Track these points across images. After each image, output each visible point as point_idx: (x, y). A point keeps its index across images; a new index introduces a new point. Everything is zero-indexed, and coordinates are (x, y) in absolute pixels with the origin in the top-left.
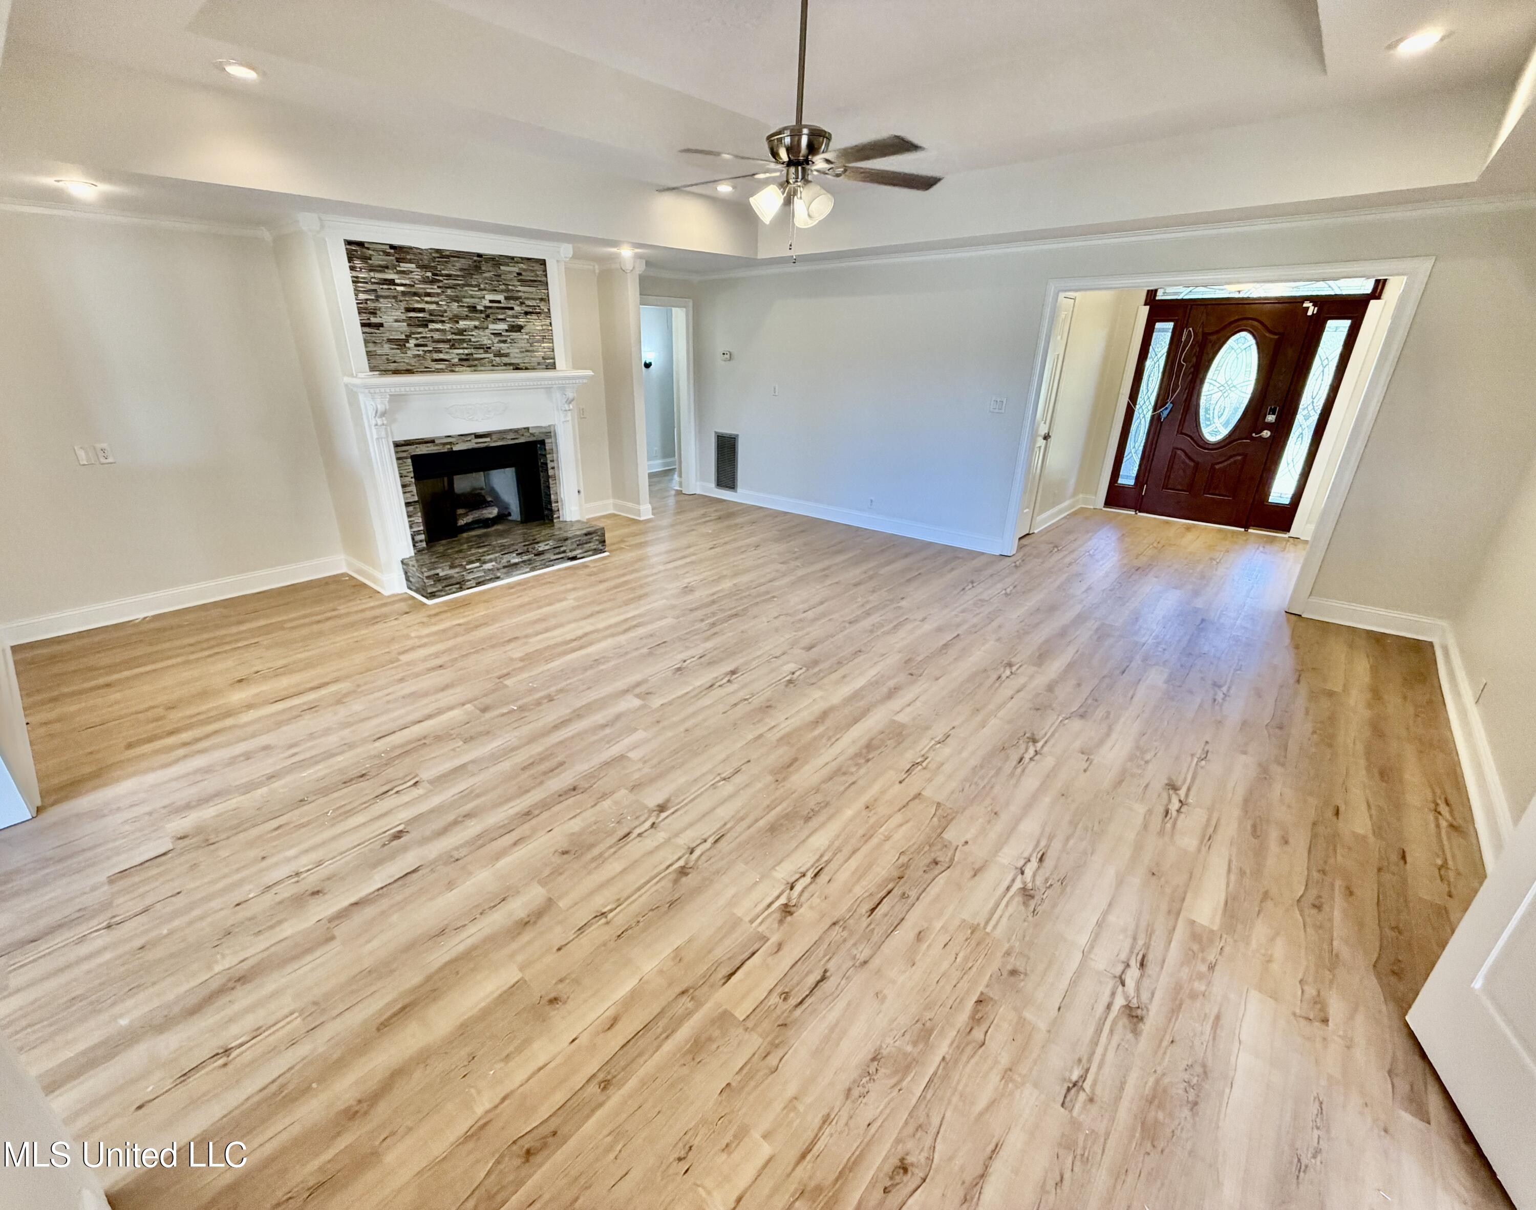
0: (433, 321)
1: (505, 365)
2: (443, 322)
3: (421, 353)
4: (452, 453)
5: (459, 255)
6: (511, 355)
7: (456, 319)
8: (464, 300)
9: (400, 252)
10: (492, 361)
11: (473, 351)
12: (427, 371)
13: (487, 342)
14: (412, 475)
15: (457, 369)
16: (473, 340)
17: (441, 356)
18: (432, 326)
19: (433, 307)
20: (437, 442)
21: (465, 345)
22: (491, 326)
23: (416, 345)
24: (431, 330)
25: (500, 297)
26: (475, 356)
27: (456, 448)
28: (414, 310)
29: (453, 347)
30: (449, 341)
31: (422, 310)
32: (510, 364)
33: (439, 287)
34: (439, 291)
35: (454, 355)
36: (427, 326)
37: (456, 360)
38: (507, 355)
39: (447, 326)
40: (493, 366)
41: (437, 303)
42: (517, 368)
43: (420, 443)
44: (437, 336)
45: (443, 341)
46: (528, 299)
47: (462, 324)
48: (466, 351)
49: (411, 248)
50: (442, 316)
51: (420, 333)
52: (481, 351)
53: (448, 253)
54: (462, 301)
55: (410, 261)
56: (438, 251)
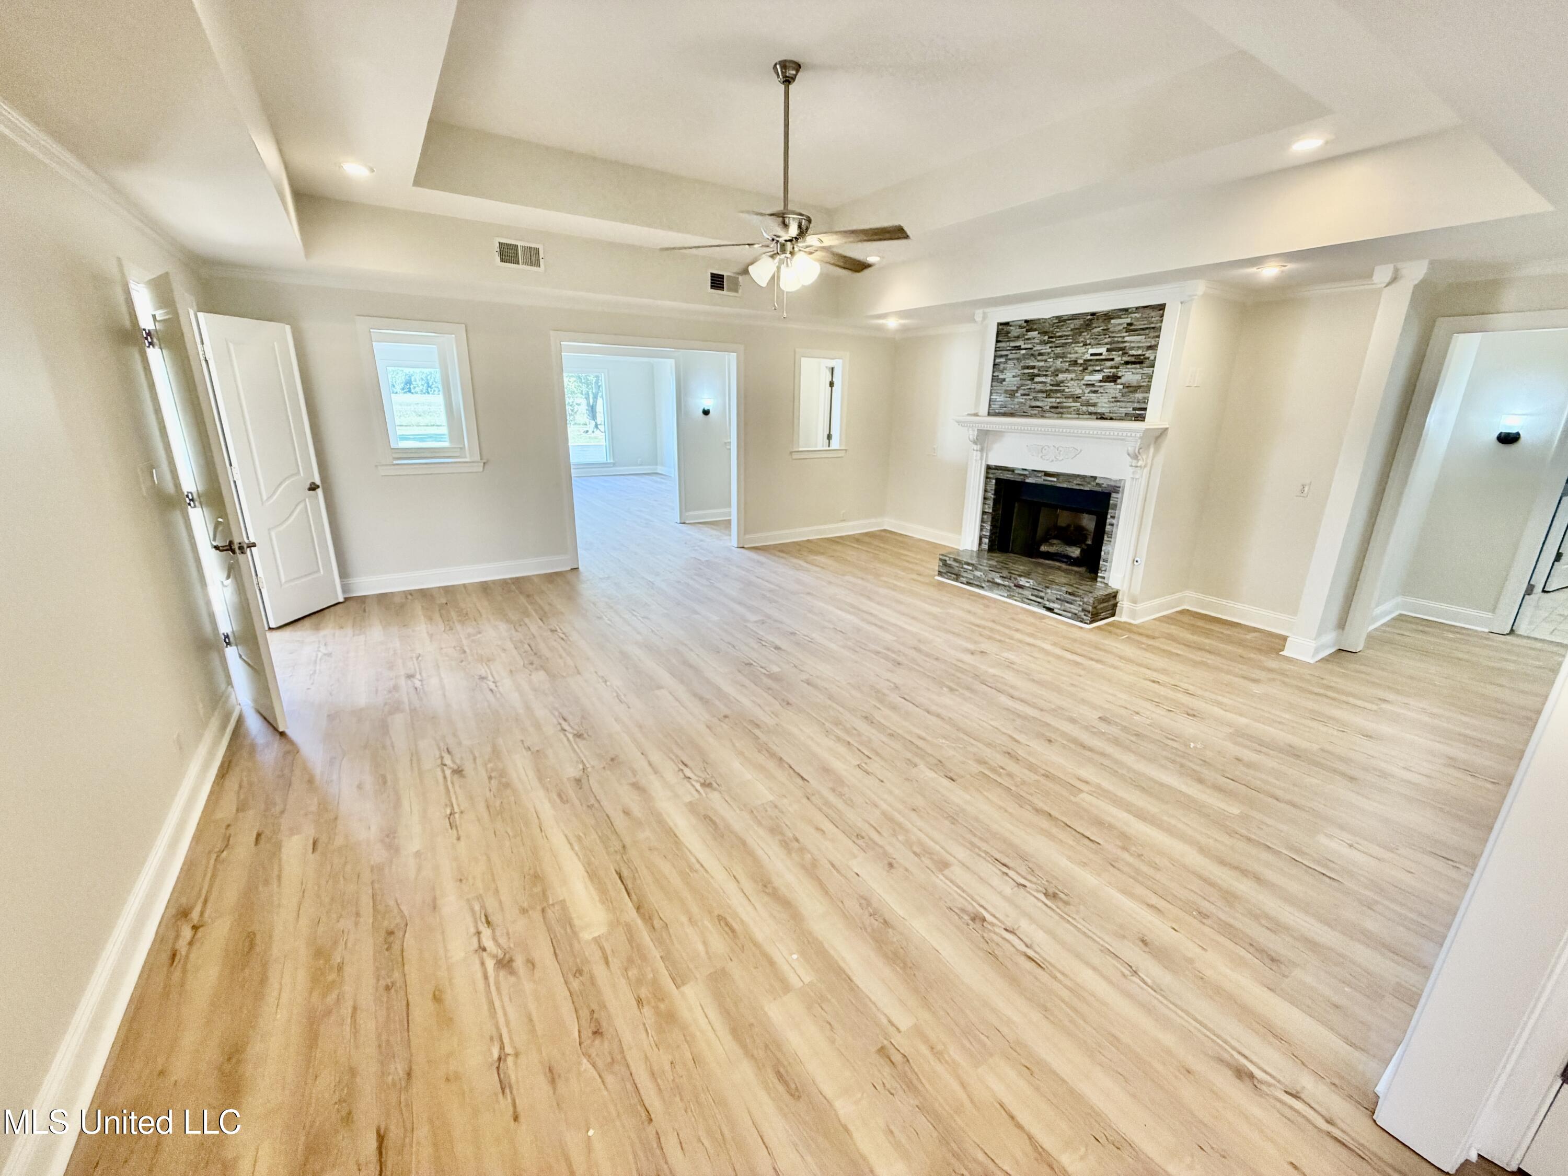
0: (1039, 375)
1: (1090, 414)
2: (1046, 375)
3: (1023, 401)
4: (1023, 484)
5: (1074, 317)
6: (1099, 405)
7: (1056, 373)
8: (1069, 356)
9: (1029, 325)
10: (1078, 410)
11: (1064, 400)
12: (1025, 415)
13: (1078, 391)
14: (993, 492)
15: (1047, 415)
16: (1067, 390)
17: (1038, 404)
18: (1037, 379)
19: (1042, 364)
20: (1016, 472)
21: (1059, 395)
22: (1087, 378)
23: (1022, 395)
24: (1037, 383)
25: (1103, 350)
26: (1065, 404)
27: (1028, 481)
28: (1028, 368)
29: (1048, 396)
30: (1046, 391)
31: (1033, 367)
32: (1095, 413)
33: (1050, 347)
34: (1050, 350)
35: (1047, 403)
36: (1033, 379)
37: (1048, 408)
38: (1094, 405)
39: (1048, 380)
40: (1079, 414)
41: (1046, 361)
42: (1102, 417)
43: (1005, 470)
44: (1039, 387)
45: (1042, 391)
46: (1132, 348)
47: (1061, 377)
48: (1058, 400)
49: (1039, 320)
50: (1047, 371)
51: (1027, 385)
52: (1071, 400)
53: (1066, 317)
54: (1066, 357)
55: (1035, 330)
56: (1057, 317)
